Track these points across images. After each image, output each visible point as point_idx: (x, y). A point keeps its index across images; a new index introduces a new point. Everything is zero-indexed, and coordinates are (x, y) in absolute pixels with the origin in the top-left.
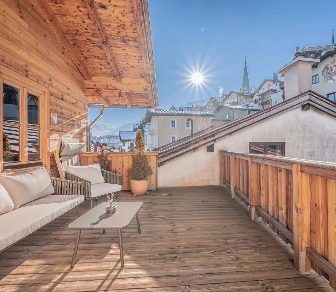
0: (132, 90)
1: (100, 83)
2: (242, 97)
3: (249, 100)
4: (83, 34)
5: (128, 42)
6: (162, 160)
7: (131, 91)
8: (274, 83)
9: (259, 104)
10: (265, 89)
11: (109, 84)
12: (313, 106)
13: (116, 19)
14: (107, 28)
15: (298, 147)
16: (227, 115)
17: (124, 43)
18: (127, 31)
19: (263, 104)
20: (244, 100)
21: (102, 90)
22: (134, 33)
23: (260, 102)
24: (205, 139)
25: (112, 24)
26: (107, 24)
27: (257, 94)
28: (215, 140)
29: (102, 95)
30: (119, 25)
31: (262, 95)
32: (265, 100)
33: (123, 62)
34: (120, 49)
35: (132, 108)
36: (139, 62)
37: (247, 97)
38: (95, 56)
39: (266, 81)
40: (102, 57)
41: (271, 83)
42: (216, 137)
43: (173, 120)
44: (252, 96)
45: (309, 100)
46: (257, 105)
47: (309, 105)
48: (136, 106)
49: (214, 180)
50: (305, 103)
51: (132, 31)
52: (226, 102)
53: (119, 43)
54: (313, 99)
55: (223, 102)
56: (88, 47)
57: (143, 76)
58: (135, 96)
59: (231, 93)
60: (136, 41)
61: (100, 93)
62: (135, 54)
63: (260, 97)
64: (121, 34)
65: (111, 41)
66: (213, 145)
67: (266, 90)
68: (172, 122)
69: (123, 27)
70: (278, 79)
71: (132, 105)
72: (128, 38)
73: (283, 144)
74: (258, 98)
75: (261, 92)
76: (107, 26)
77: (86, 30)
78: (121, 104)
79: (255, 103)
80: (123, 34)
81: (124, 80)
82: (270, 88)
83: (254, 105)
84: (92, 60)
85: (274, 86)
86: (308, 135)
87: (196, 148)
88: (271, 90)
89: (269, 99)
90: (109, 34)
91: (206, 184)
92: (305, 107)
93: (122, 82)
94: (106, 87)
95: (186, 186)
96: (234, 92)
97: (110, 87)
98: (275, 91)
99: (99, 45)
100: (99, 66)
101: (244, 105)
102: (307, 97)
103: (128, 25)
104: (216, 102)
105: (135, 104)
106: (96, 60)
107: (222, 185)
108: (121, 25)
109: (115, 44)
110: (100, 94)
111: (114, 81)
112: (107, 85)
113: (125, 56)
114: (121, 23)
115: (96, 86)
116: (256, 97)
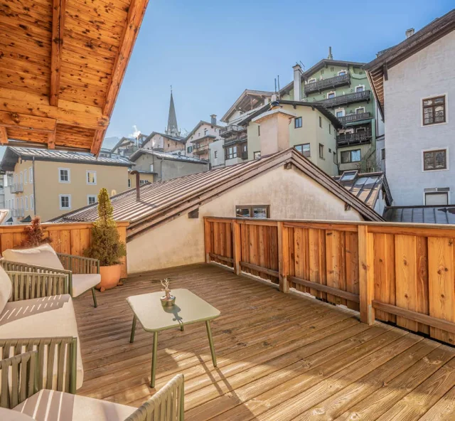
0: (78, 122)
1: (16, 103)
2: (170, 142)
3: (180, 146)
4: (17, 15)
5: (96, 48)
6: (131, 233)
7: (76, 123)
8: (212, 127)
9: (194, 154)
10: (201, 134)
11: (34, 106)
12: (294, 165)
13: (92, 10)
14: (69, 19)
15: (281, 211)
16: (152, 166)
17: (89, 49)
18: (101, 32)
19: (199, 154)
20: (173, 146)
21: (20, 115)
22: (114, 38)
23: (195, 151)
24: (189, 201)
25: (82, 16)
26: (73, 13)
27: (190, 140)
28: (200, 203)
29: (21, 123)
30: (94, 21)
31: (198, 142)
32: (201, 149)
33: (72, 75)
34: (77, 56)
35: (56, 149)
36: (100, 81)
37: (176, 142)
38: (22, 56)
39: (202, 124)
40: (36, 60)
41: (209, 128)
42: (202, 198)
43: (64, 169)
44: (183, 142)
45: (292, 158)
46: (191, 155)
47: (291, 163)
48: (64, 146)
49: (197, 256)
50: (288, 161)
51: (111, 35)
52: (146, 147)
53: (79, 46)
54: (295, 157)
55: (143, 146)
56: (16, 38)
57: (97, 101)
58: (68, 130)
59: (154, 134)
60: (110, 50)
61: (17, 119)
62: (97, 68)
63: (195, 144)
64: (89, 35)
65: (66, 40)
66: (197, 210)
67: (202, 136)
68: (62, 172)
69: (98, 25)
70: (218, 124)
71: (56, 145)
72: (99, 43)
73: (268, 207)
74: (192, 145)
75: (196, 137)
76: (71, 16)
77: (26, 12)
78: (33, 140)
79: (188, 152)
80: (93, 34)
81: (61, 103)
82: (208, 134)
83: (187, 155)
84: (11, 60)
85: (211, 132)
86: (290, 197)
87: (178, 214)
88: (208, 137)
89: (207, 148)
90: (69, 29)
91: (189, 263)
92: (288, 165)
93: (59, 106)
94: (29, 112)
95: (163, 267)
96: (159, 134)
97: (37, 113)
98: (212, 138)
99: (40, 40)
100: (22, 73)
101: (173, 153)
102: (290, 155)
103: (108, 25)
104: (131, 144)
105: (62, 144)
106: (22, 63)
107: (208, 262)
108: (96, 21)
109: (72, 46)
110: (17, 122)
111: (43, 102)
112: (29, 107)
113: (81, 67)
114: (97, 19)
115: (8, 106)
116: (189, 144)
